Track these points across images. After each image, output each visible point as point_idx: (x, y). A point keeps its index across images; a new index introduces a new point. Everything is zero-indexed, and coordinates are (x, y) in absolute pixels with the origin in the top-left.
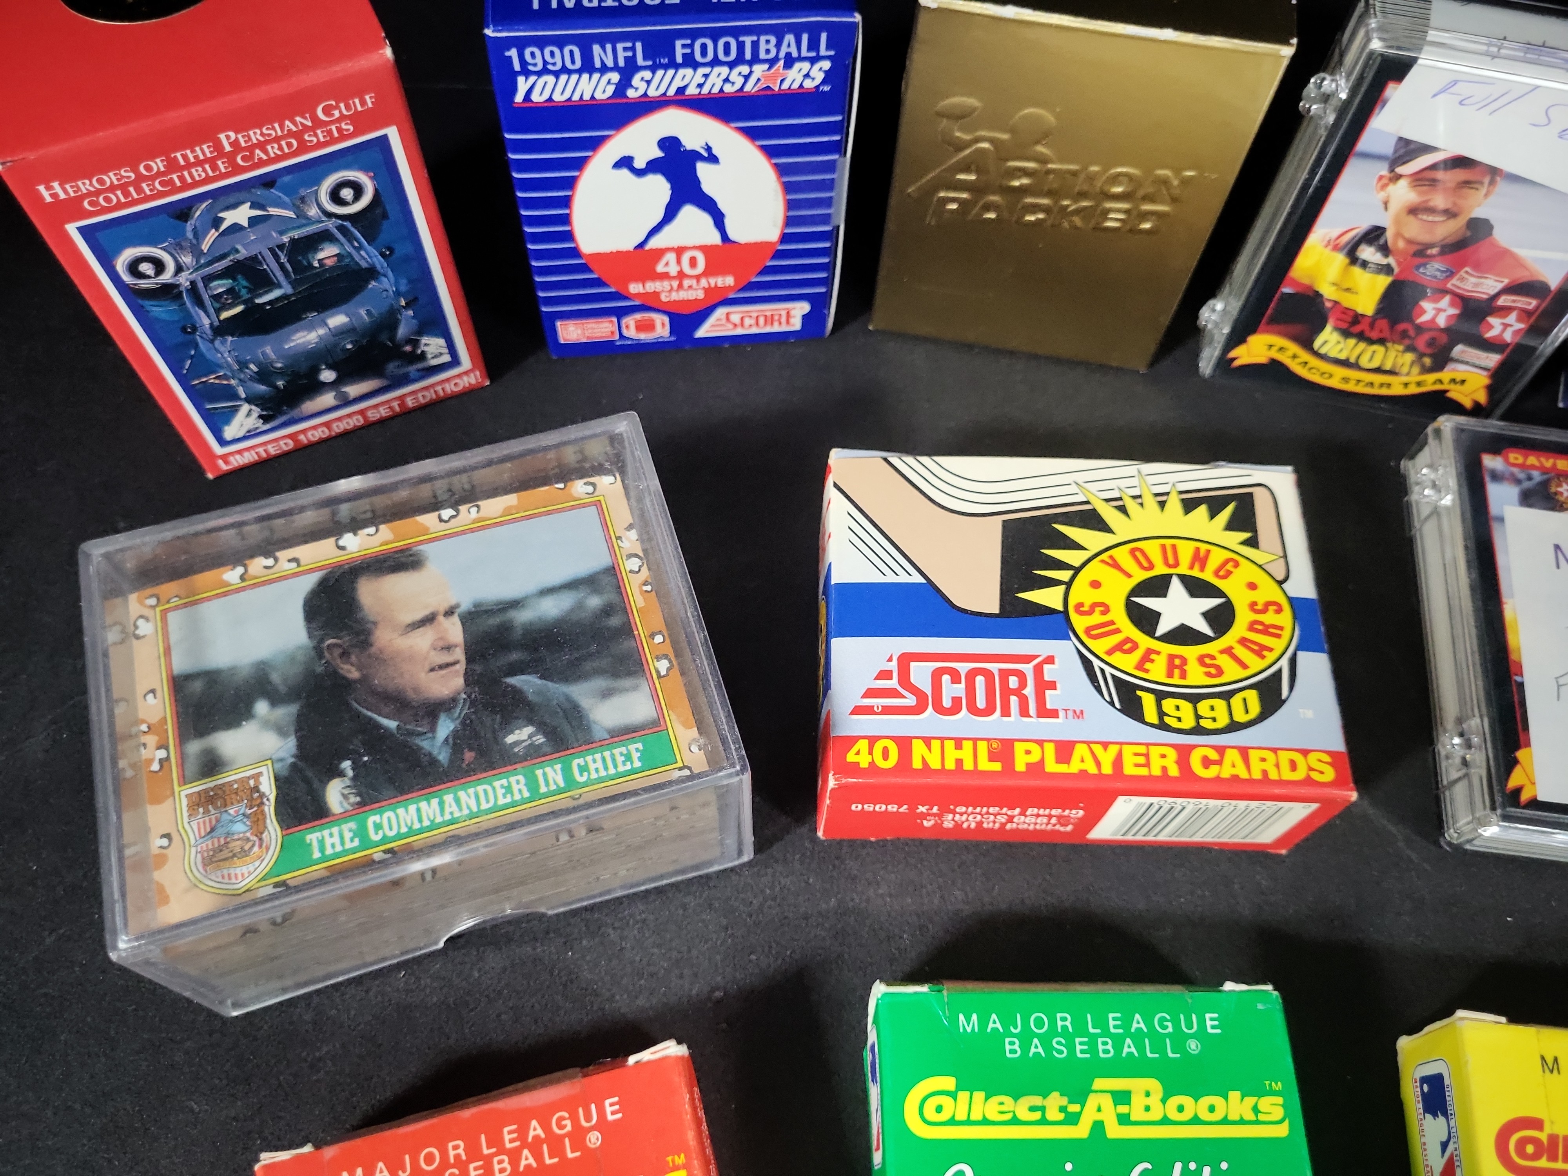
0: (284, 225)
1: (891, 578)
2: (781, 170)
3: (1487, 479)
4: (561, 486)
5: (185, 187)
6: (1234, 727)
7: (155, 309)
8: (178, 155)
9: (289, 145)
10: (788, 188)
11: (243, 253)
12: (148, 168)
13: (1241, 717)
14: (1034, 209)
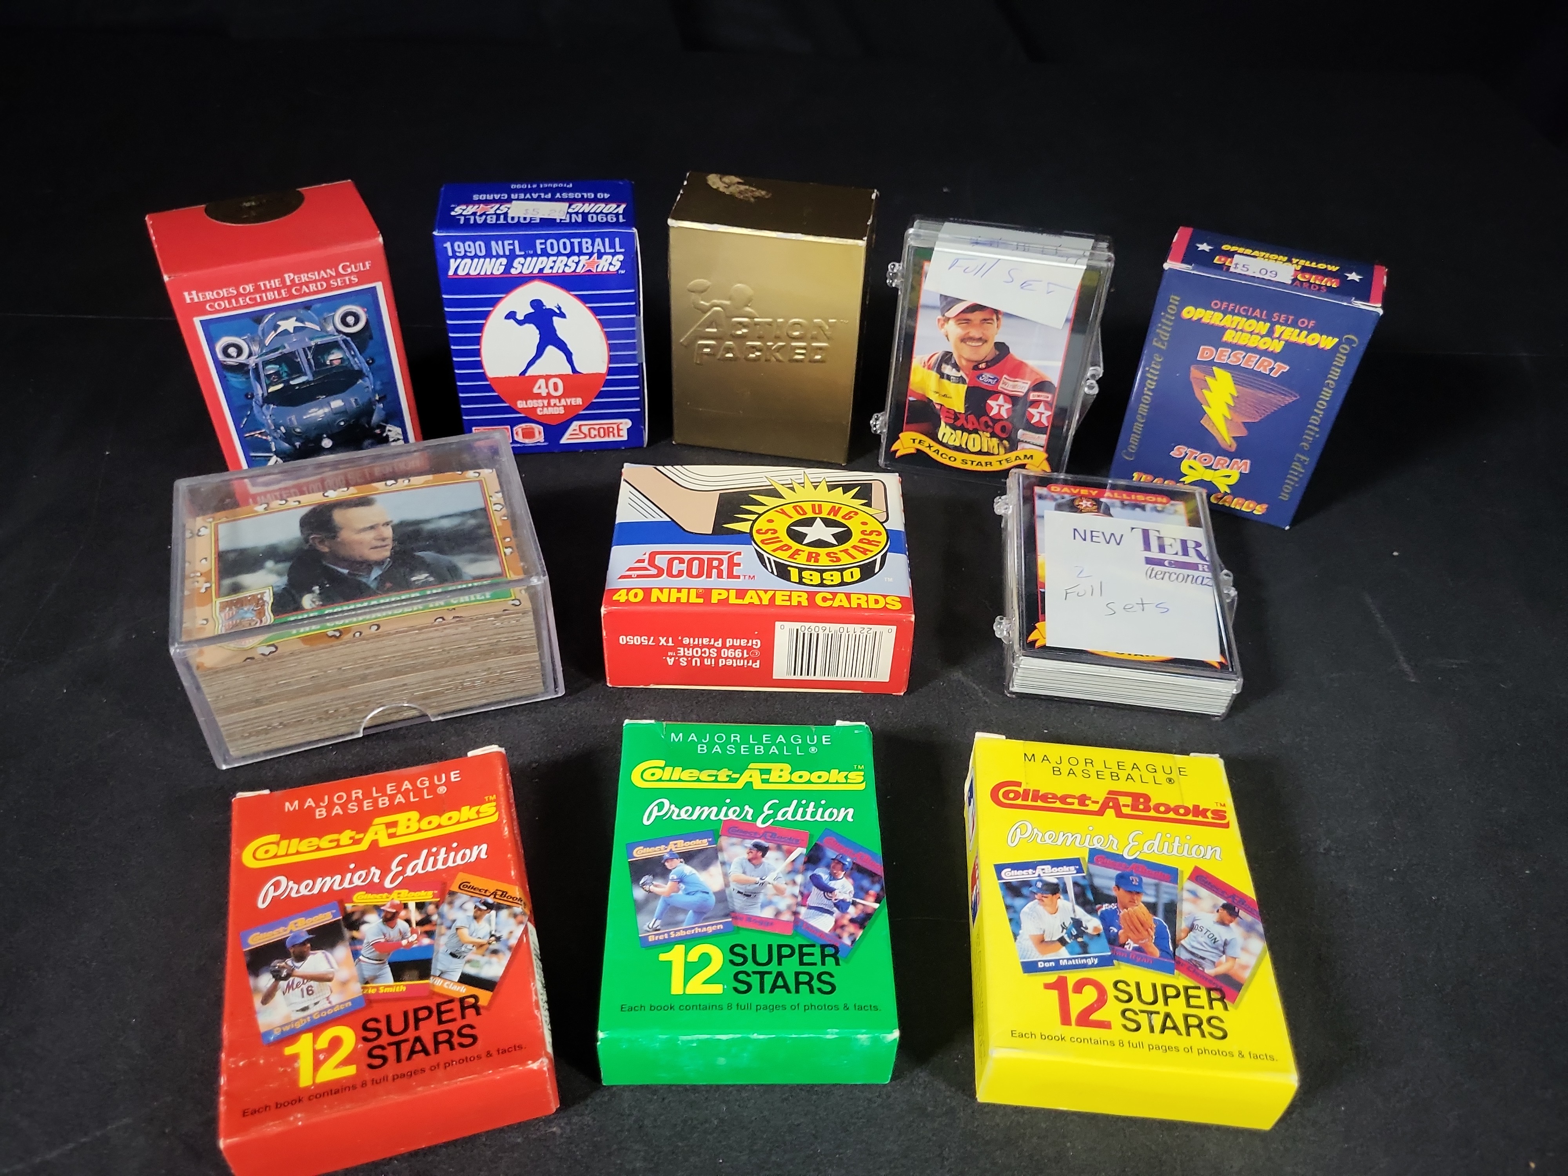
0: (313, 334)
1: (651, 519)
2: (603, 324)
3: (1037, 498)
4: (460, 473)
5: (262, 303)
6: (843, 584)
7: (232, 379)
8: (262, 284)
9: (322, 285)
10: (609, 336)
11: (288, 349)
12: (244, 289)
13: (848, 578)
14: (754, 348)
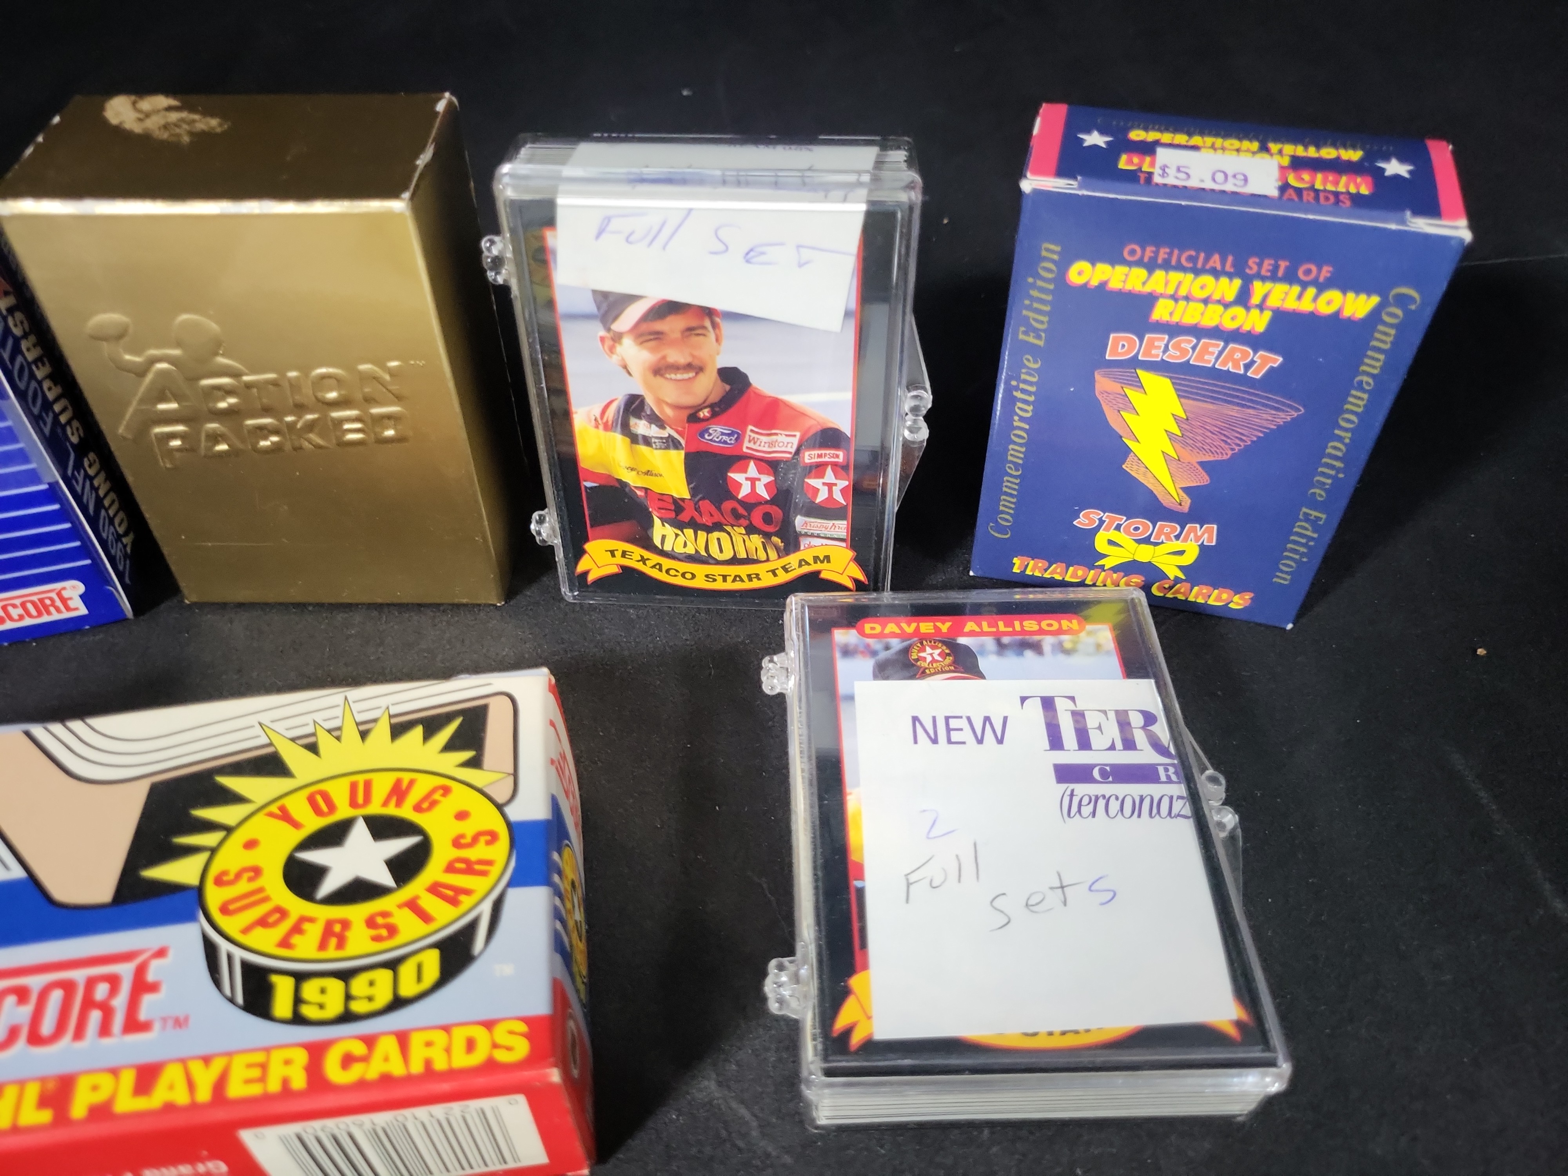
3: (838, 655)
6: (398, 1003)
13: (408, 989)
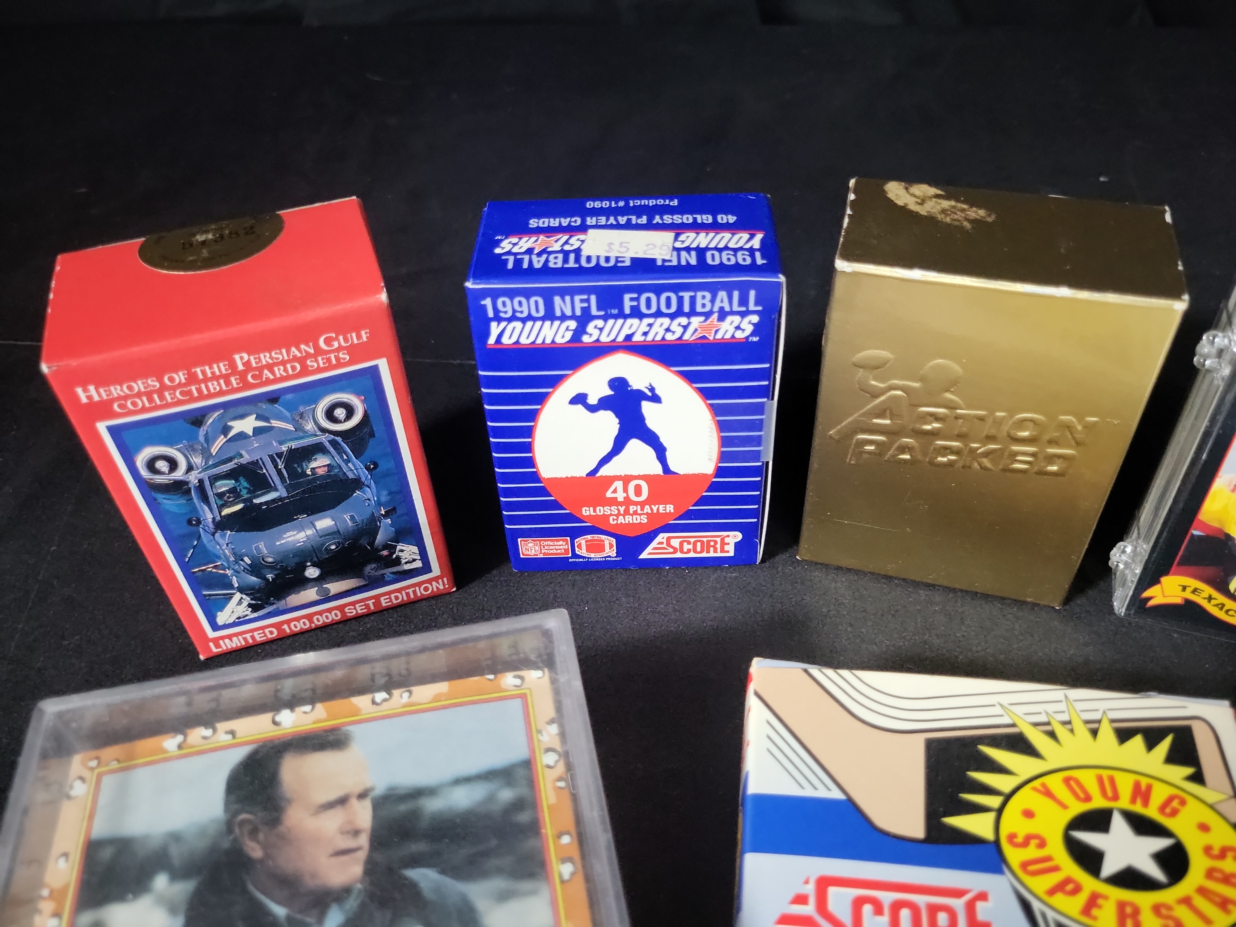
0: (283, 437)
1: (809, 792)
2: (716, 410)
4: (491, 677)
5: (201, 397)
7: (166, 501)
9: (293, 368)
10: (722, 426)
11: (246, 458)
12: (171, 379)
14: (946, 450)
